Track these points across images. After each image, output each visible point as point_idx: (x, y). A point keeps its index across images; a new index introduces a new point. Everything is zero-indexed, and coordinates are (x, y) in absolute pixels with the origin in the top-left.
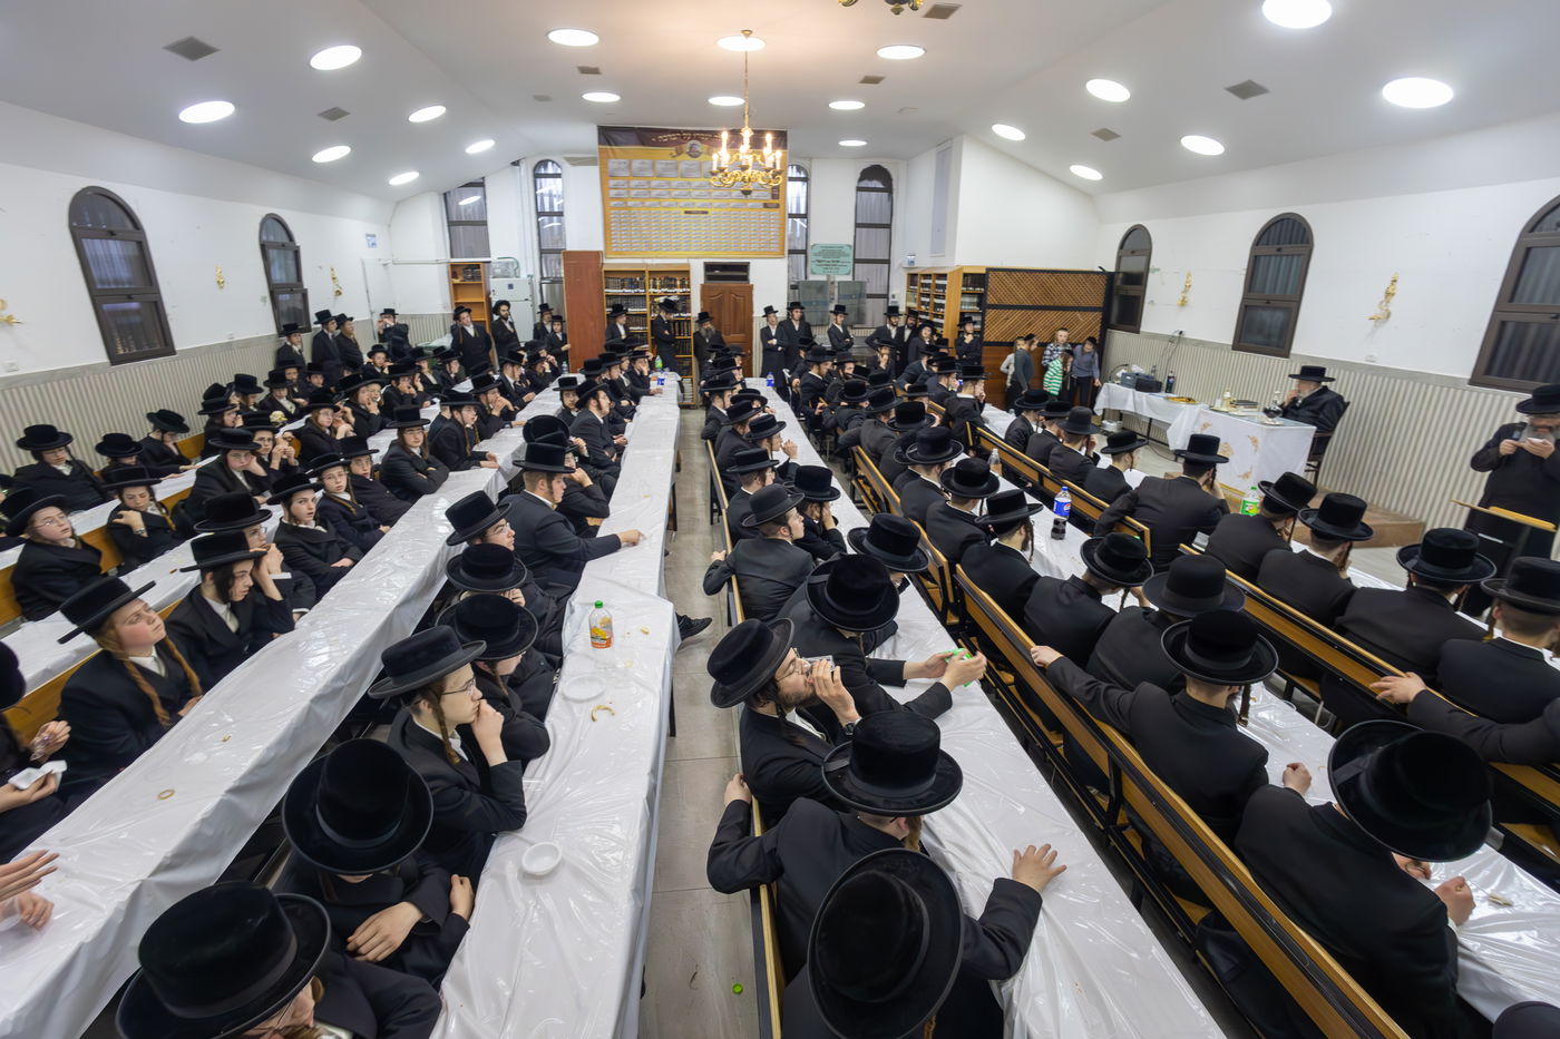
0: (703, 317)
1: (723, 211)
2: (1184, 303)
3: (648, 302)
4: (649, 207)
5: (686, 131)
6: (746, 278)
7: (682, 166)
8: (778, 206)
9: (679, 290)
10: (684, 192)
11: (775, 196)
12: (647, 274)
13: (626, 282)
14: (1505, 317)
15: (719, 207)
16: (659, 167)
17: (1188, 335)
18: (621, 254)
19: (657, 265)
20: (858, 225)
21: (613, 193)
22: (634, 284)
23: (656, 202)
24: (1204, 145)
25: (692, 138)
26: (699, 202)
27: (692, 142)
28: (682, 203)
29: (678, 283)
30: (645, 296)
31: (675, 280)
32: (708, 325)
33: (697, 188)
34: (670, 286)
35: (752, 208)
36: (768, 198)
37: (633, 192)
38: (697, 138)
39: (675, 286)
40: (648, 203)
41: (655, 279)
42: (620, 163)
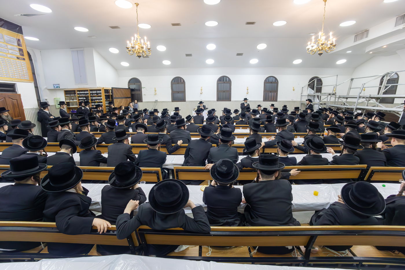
0: (2, 110)
2: (156, 94)
8: (24, 59)
11: (22, 55)
14: (219, 92)
17: (158, 100)
35: (10, 58)
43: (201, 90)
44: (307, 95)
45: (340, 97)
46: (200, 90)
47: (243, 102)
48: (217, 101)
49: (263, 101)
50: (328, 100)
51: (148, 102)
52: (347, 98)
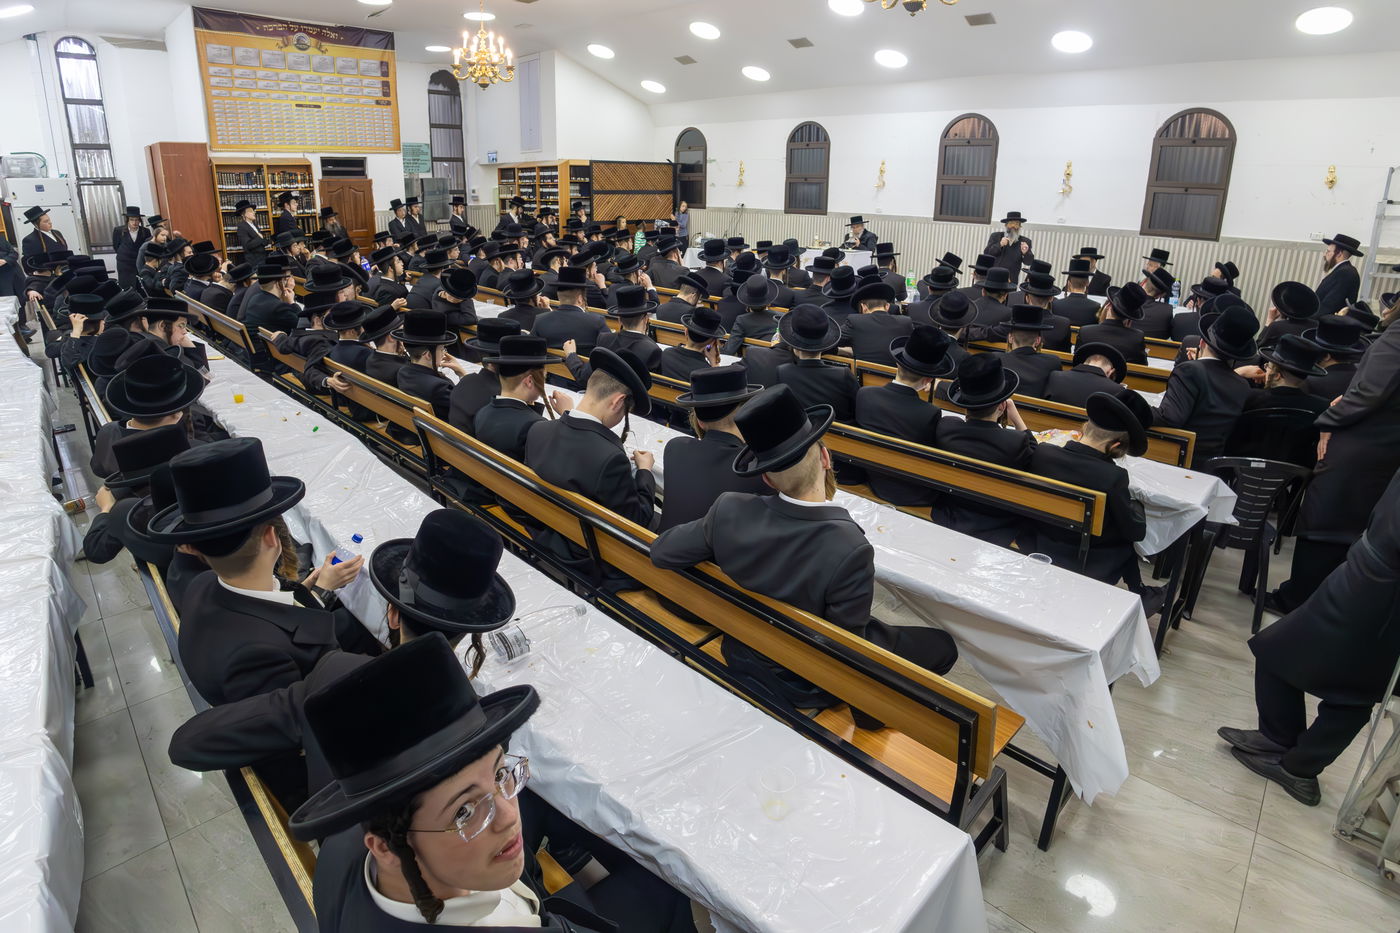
0: (327, 212)
1: (336, 106)
2: (741, 183)
3: (269, 199)
4: (258, 97)
5: (292, 23)
6: (363, 173)
7: (291, 58)
8: (389, 103)
9: (301, 186)
10: (295, 85)
11: (386, 94)
12: (265, 168)
13: (242, 177)
14: (944, 182)
15: (331, 101)
16: (265, 56)
17: (747, 206)
18: (228, 147)
19: (272, 159)
20: (432, 126)
21: (214, 81)
22: (249, 179)
23: (264, 93)
24: (756, 74)
25: (300, 30)
26: (310, 96)
27: (300, 34)
28: (292, 95)
29: (299, 177)
30: (264, 192)
31: (296, 175)
32: (333, 220)
33: (307, 81)
34: (291, 182)
35: (364, 104)
36: (379, 95)
37: (238, 82)
38: (305, 31)
39: (297, 182)
40: (254, 94)
41: (274, 174)
42: (220, 49)
48: (935, 219)
49: (1140, 235)
51: (720, 210)
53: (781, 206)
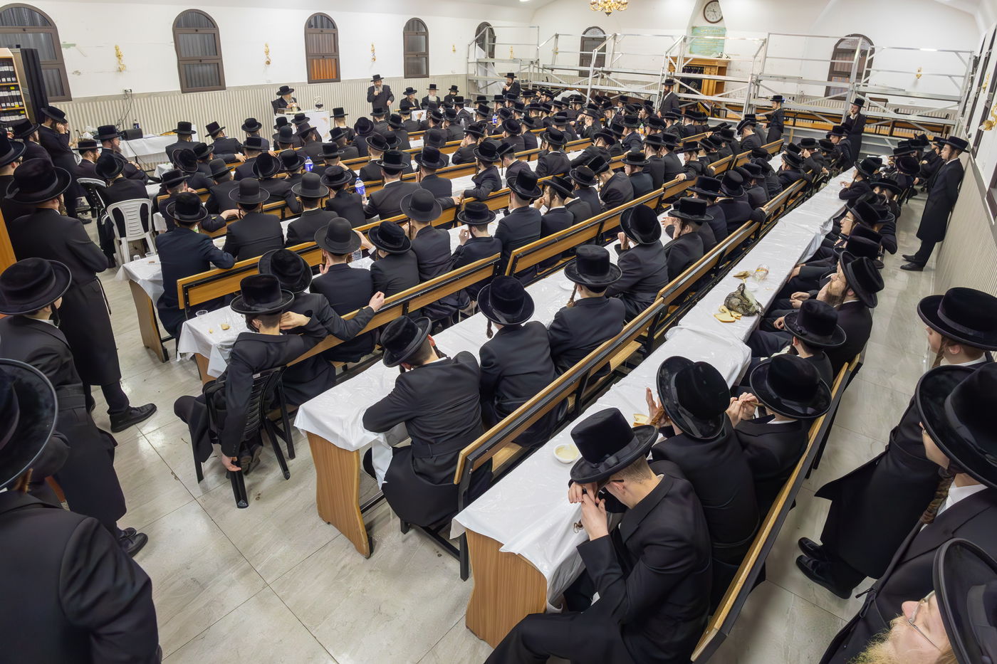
43: (267, 52)
44: (476, 61)
45: (544, 68)
46: (265, 54)
47: (372, 84)
48: (308, 82)
49: (405, 77)
50: (531, 71)
51: (95, 99)
52: (552, 70)
53: (177, 87)
